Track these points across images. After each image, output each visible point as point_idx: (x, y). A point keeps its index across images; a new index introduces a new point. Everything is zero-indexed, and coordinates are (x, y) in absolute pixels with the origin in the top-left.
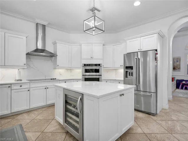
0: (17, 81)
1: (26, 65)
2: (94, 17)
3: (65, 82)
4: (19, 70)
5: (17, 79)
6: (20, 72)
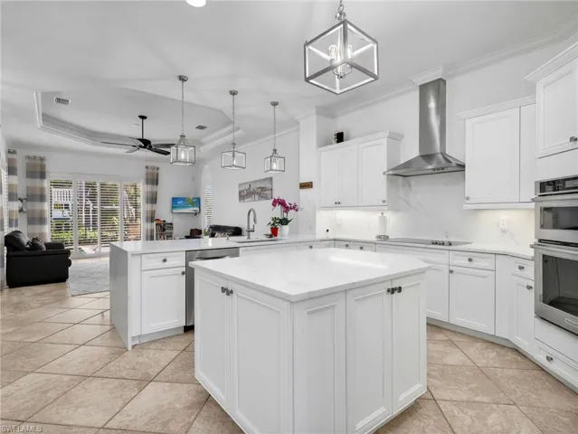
1: (386, 204)
2: (342, 26)
3: (361, 248)
4: (383, 214)
5: (379, 234)
6: (385, 217)
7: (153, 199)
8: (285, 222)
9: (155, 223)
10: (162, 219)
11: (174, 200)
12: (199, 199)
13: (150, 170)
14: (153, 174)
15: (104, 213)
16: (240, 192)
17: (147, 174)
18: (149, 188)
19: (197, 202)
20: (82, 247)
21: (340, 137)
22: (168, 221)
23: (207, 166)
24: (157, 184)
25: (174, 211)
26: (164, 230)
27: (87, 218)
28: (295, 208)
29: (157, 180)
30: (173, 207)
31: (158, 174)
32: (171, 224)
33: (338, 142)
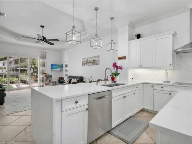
0: (164, 82)
1: (171, 66)
4: (166, 71)
5: (165, 80)
6: (168, 72)
7: (44, 65)
8: (116, 74)
9: (44, 75)
10: (47, 73)
11: (52, 66)
12: (62, 65)
13: (42, 53)
14: (43, 54)
15: (21, 70)
16: (83, 62)
17: (41, 54)
18: (42, 60)
19: (61, 66)
20: (11, 85)
21: (139, 36)
22: (50, 74)
23: (66, 52)
24: (45, 59)
25: (52, 70)
26: (48, 77)
27: (13, 73)
28: (121, 68)
29: (45, 57)
30: (52, 68)
31: (45, 55)
32: (51, 75)
33: (137, 38)
